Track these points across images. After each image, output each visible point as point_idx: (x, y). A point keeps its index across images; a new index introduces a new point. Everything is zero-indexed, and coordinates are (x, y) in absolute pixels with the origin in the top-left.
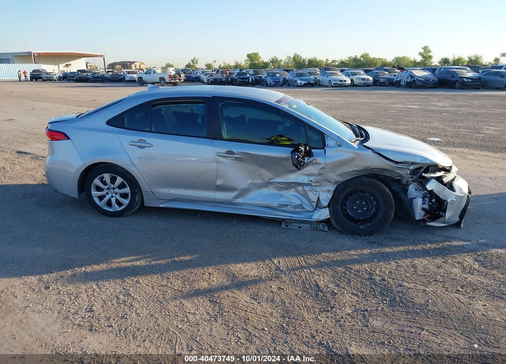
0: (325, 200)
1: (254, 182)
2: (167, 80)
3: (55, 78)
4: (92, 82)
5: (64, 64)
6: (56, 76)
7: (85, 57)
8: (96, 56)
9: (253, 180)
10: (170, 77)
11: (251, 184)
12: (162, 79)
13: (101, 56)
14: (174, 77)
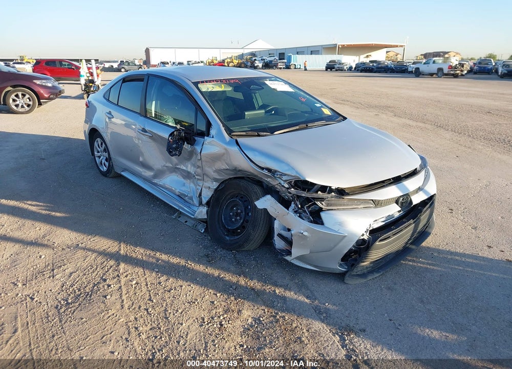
0: (205, 198)
1: (167, 165)
2: (446, 71)
3: (345, 68)
4: (375, 73)
5: (365, 55)
6: (347, 66)
7: (386, 47)
8: (397, 46)
9: (166, 163)
10: (451, 67)
11: (164, 166)
12: (440, 70)
13: (402, 46)
14: (455, 67)
